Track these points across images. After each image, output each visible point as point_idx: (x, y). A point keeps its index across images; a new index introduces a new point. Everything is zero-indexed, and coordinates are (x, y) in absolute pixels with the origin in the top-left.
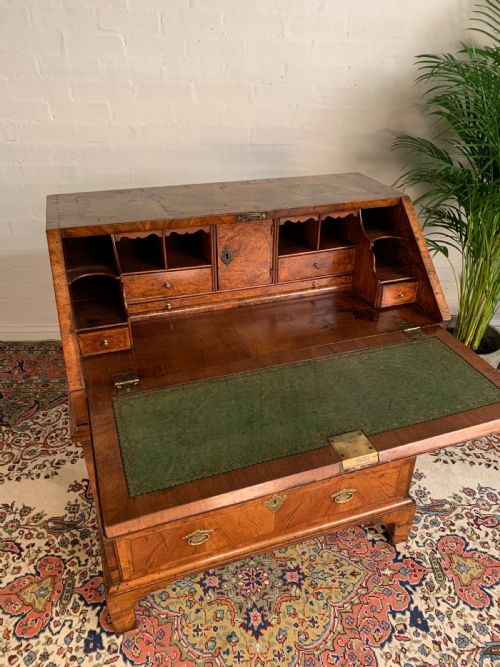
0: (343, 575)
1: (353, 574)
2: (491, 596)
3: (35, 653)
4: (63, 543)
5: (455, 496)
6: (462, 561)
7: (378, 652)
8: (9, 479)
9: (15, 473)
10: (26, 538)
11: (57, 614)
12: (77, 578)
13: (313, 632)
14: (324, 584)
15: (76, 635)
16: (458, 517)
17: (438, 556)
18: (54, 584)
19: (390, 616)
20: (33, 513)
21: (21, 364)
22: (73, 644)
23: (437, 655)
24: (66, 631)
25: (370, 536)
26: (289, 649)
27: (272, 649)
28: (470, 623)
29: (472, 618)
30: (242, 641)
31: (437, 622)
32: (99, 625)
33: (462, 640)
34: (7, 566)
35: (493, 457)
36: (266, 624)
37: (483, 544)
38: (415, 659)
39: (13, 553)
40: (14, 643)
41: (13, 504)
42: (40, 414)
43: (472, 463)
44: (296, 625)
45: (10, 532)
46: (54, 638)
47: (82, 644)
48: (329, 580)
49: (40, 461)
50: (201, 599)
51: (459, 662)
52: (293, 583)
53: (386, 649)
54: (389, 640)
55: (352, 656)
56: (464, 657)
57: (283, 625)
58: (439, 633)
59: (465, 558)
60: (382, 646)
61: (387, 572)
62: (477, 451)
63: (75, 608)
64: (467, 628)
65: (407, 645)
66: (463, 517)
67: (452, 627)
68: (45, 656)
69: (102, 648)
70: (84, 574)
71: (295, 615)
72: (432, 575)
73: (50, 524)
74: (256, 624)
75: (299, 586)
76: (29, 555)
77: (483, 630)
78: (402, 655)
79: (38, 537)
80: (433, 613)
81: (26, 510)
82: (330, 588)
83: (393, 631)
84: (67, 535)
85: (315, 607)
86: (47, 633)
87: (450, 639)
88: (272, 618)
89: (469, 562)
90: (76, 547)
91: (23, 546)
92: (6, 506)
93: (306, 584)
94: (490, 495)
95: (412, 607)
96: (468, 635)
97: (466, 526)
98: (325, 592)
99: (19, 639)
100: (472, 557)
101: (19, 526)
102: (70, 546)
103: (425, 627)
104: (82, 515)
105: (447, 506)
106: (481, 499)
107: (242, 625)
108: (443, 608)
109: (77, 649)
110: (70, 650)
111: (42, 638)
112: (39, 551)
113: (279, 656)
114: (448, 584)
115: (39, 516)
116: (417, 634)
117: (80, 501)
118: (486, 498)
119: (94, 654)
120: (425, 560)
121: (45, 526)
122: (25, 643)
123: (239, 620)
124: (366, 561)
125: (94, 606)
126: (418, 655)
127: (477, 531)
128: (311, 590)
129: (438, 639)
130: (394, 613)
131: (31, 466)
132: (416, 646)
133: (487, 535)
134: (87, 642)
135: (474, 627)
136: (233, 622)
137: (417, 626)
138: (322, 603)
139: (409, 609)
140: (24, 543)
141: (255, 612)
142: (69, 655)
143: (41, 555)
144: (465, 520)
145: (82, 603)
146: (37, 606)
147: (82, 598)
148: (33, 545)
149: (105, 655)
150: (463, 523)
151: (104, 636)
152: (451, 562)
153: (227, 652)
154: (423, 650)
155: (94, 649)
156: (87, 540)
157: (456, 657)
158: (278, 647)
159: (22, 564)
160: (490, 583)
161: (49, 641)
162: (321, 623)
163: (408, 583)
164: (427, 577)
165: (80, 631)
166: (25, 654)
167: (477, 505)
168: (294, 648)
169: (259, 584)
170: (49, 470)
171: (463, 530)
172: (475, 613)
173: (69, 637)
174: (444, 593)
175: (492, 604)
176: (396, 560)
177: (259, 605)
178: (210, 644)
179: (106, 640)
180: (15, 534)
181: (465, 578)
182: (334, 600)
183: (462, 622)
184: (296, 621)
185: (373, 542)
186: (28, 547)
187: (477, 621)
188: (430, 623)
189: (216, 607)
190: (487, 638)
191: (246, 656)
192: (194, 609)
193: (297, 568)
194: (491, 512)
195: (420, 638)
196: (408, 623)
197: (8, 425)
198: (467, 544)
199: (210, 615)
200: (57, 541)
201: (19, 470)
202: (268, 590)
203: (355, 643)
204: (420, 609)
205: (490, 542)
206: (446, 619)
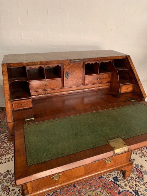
8: (12, 160)
10: (12, 186)
39: (7, 192)
41: (11, 171)
45: (7, 183)
76: (12, 194)
79: (16, 186)
91: (11, 190)
92: (8, 171)
101: (11, 180)
112: (15, 193)
140: (11, 188)
148: (14, 190)
180: (9, 184)
186: (12, 190)
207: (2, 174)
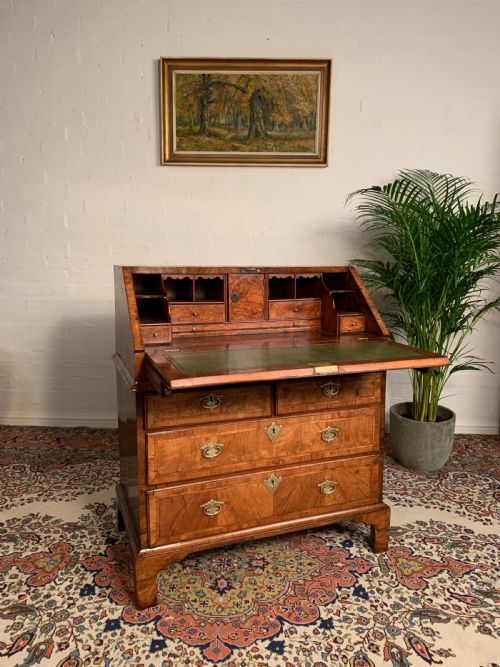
0: (301, 564)
1: (310, 564)
2: (427, 583)
3: (40, 595)
4: (73, 537)
5: (409, 525)
6: (405, 561)
7: (322, 608)
8: (38, 501)
9: (43, 497)
10: (45, 532)
11: (62, 574)
12: (81, 556)
13: (268, 594)
14: (284, 568)
15: (74, 586)
16: (407, 537)
17: (386, 557)
18: (62, 558)
19: (337, 590)
20: (53, 520)
21: (58, 440)
22: (72, 591)
23: (373, 613)
24: (67, 583)
25: (328, 544)
26: (247, 602)
27: (232, 602)
28: (405, 596)
29: (408, 594)
30: (208, 595)
31: (377, 594)
32: (94, 581)
33: (396, 606)
34: (26, 547)
35: (447, 504)
36: (230, 587)
37: (427, 553)
38: (353, 614)
39: (33, 540)
40: (25, 588)
41: (38, 514)
42: (69, 467)
43: (428, 507)
44: (255, 590)
45: (33, 529)
46: (57, 587)
47: (79, 591)
48: (289, 567)
49: (63, 492)
50: (179, 571)
51: (391, 618)
52: (257, 567)
53: (329, 607)
54: (333, 602)
55: (299, 609)
56: (396, 615)
57: (244, 589)
58: (377, 601)
59: (410, 560)
60: (326, 605)
61: (340, 564)
62: (434, 501)
63: (77, 572)
64: (402, 599)
65: (347, 606)
66: (412, 537)
67: (389, 597)
68: (48, 596)
69: (94, 594)
70: (87, 554)
71: (255, 584)
72: (379, 569)
73: (66, 526)
74: (221, 587)
75: (263, 568)
76: (45, 541)
77: (415, 601)
78: (342, 611)
79: (55, 532)
80: (374, 590)
81: (47, 518)
82: (288, 571)
83: (337, 597)
84: (77, 533)
85: (274, 581)
86: (52, 584)
87: (386, 605)
88: (236, 585)
89: (412, 563)
90: (84, 539)
91: (42, 537)
92: (33, 515)
93: (269, 568)
94: (440, 526)
95: (357, 585)
96: (403, 604)
97: (414, 542)
98: (283, 573)
99: (29, 586)
100: (416, 560)
101: (40, 526)
102: (79, 539)
103: (366, 597)
104: (92, 523)
105: (400, 531)
106: (432, 528)
107: (210, 587)
108: (384, 587)
109: (74, 593)
110: (68, 594)
111: (48, 586)
112: (54, 540)
113: (238, 605)
114: (391, 574)
115: (58, 522)
116: (357, 600)
117: (91, 515)
118: (435, 527)
119: (87, 598)
120: (373, 559)
121: (62, 527)
122: (33, 589)
123: (208, 584)
124: (322, 558)
125: (92, 571)
126: (356, 612)
127: (424, 546)
128: (271, 571)
129: (375, 604)
130: (340, 588)
131: (55, 494)
132: (355, 607)
133: (432, 548)
134: (82, 590)
135: (409, 599)
136: (203, 585)
137: (359, 595)
138: (279, 579)
139: (354, 586)
140: (43, 535)
141: (222, 580)
142: (67, 597)
143: (55, 542)
144: (415, 539)
145: (82, 570)
146: (47, 569)
147: (83, 566)
148: (50, 537)
149: (95, 598)
150: (413, 540)
151: (96, 588)
152: (397, 561)
153: (195, 601)
154: (361, 609)
155: (87, 595)
156: (94, 536)
157: (388, 615)
158: (238, 600)
159: (39, 546)
160: (428, 575)
161: (53, 588)
162: (276, 590)
163: (356, 571)
164: (374, 570)
165: (78, 584)
166: (32, 594)
167: (427, 531)
168: (251, 601)
169: (229, 565)
170: (70, 497)
171: (411, 544)
172: (411, 592)
173: (70, 587)
174: (385, 579)
175: (428, 587)
176: (348, 558)
177: (226, 577)
178: (182, 596)
179: (97, 590)
180: (37, 530)
181: (407, 572)
182: (290, 577)
183: (399, 596)
184: (256, 587)
185: (331, 547)
186: (45, 538)
187: (412, 596)
188: (370, 594)
189: (190, 576)
190: (420, 606)
191: (210, 604)
192: (172, 577)
193: (263, 559)
194: (439, 535)
195: (360, 603)
196: (351, 594)
197: (42, 472)
198: (413, 553)
199: (184, 580)
200: (69, 536)
201: (46, 495)
202: (236, 569)
203: (303, 602)
204: (363, 586)
205: (434, 552)
206: (385, 594)
207: (19, 520)
